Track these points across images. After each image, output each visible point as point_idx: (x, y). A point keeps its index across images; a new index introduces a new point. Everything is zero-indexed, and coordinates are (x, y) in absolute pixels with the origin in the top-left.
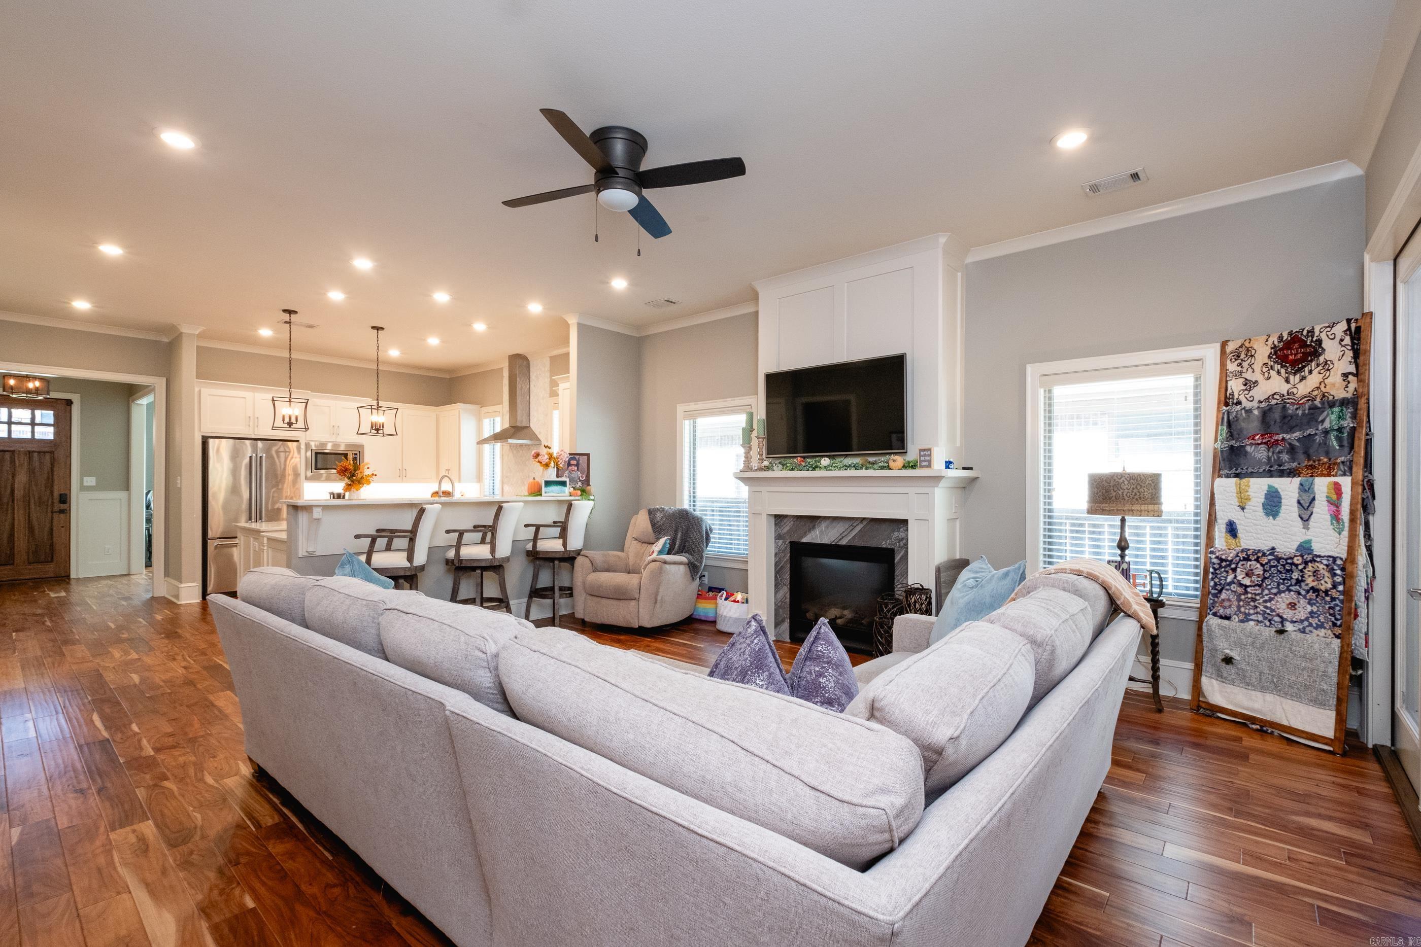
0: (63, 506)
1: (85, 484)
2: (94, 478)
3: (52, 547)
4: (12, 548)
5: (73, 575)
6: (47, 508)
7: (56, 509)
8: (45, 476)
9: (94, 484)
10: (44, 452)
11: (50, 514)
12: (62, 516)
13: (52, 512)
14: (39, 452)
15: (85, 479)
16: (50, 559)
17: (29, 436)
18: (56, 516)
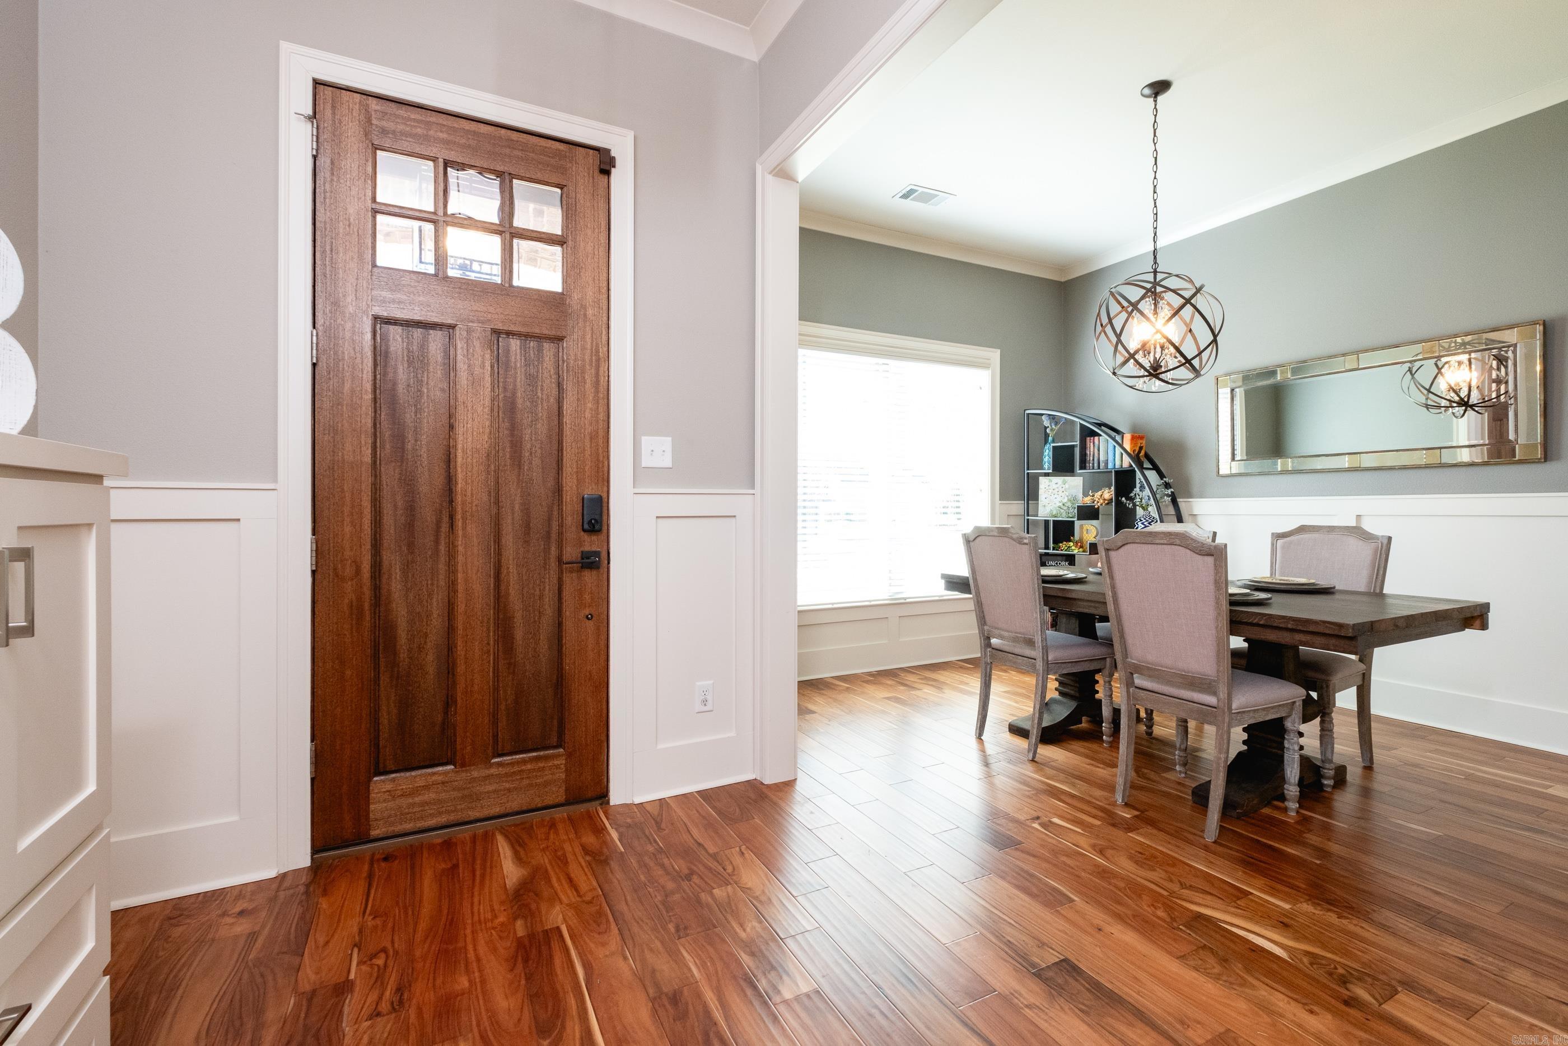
0: (591, 542)
1: (646, 461)
2: (670, 439)
3: (560, 682)
4: (449, 703)
5: (617, 796)
6: (547, 550)
7: (571, 553)
8: (542, 427)
9: (667, 462)
10: (540, 338)
11: (553, 564)
12: (589, 576)
13: (560, 560)
14: (525, 336)
15: (647, 442)
16: (554, 740)
17: (494, 274)
18: (570, 581)
